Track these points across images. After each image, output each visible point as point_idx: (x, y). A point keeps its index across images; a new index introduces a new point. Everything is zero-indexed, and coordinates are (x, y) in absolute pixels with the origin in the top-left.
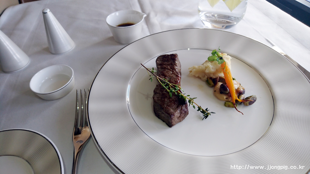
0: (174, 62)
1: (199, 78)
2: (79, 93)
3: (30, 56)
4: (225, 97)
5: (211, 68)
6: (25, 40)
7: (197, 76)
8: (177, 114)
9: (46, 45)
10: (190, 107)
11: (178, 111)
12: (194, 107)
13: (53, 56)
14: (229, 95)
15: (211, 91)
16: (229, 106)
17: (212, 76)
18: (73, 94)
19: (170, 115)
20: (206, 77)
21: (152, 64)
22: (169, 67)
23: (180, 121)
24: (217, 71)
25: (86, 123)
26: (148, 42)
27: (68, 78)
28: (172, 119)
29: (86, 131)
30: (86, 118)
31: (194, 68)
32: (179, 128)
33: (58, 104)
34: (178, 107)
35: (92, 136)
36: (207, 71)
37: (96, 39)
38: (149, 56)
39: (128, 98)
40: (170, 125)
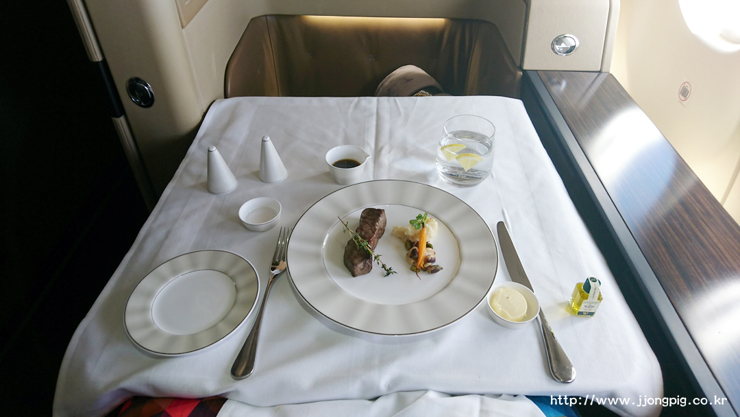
0: (378, 218)
1: (400, 238)
2: (283, 230)
3: (238, 177)
4: (413, 261)
5: (410, 231)
6: (233, 156)
7: (399, 236)
8: (361, 265)
9: (256, 168)
10: (374, 263)
11: (362, 264)
12: (378, 263)
13: (262, 183)
14: (417, 260)
15: (405, 252)
16: (413, 271)
17: (410, 239)
18: (277, 229)
19: (354, 265)
20: (406, 239)
21: (357, 214)
22: (370, 223)
23: (364, 274)
24: (415, 236)
25: (284, 258)
26: (364, 189)
27: (275, 214)
28: (354, 269)
29: (282, 265)
30: (284, 253)
31: (396, 228)
32: (361, 279)
33: (261, 236)
34: (362, 260)
35: (286, 270)
36: (406, 234)
37: (311, 172)
38: (359, 205)
39: (324, 244)
40: (354, 275)
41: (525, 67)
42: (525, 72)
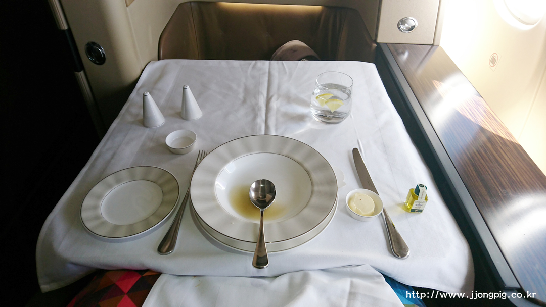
3: (165, 116)
9: (179, 110)
13: (183, 120)
27: (193, 141)
41: (379, 41)
42: (378, 44)
